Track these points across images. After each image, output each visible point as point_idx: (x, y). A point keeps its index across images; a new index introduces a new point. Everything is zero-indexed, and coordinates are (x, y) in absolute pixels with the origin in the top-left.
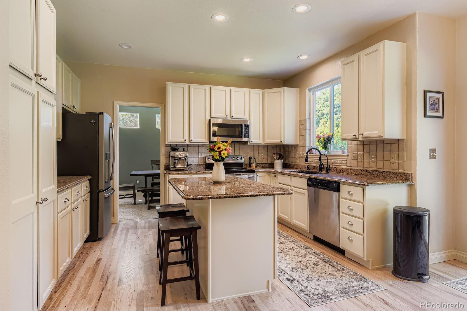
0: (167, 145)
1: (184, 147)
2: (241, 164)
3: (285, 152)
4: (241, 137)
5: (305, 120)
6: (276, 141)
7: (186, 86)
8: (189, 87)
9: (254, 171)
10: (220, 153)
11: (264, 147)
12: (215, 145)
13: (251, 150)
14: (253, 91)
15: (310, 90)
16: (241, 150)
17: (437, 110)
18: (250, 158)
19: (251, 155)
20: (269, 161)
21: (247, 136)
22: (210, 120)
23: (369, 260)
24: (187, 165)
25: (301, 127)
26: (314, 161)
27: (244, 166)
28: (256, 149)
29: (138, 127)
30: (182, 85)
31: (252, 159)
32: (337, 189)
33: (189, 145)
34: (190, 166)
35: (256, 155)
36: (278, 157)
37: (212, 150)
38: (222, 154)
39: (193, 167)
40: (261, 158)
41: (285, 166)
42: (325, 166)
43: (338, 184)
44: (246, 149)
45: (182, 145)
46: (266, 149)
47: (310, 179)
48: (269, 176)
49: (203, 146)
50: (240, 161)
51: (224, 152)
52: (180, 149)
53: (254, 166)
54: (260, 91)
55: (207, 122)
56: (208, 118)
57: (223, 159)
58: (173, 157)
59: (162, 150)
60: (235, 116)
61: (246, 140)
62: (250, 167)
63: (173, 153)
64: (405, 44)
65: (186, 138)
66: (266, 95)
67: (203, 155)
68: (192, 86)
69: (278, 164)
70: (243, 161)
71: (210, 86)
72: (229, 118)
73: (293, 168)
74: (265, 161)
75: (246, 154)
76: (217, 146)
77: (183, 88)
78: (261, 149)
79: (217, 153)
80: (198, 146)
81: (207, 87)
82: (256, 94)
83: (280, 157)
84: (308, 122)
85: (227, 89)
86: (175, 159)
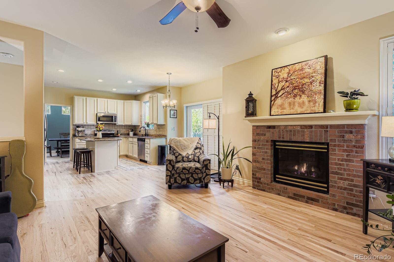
0: (73, 125)
1: (83, 126)
2: (113, 134)
3: (135, 128)
4: (113, 121)
5: (142, 115)
6: (129, 123)
7: (85, 98)
8: (86, 98)
9: (118, 137)
10: (99, 128)
11: (125, 126)
12: (98, 126)
13: (118, 127)
14: (119, 101)
15: (144, 102)
16: (113, 127)
17: (175, 116)
18: (118, 131)
19: (118, 129)
20: (127, 132)
21: (115, 121)
22: (97, 114)
23: (151, 162)
24: (85, 134)
25: (141, 118)
26: (143, 132)
27: (115, 135)
28: (121, 127)
29: (50, 113)
30: (82, 98)
31: (119, 132)
32: (144, 141)
33: (86, 125)
34: (86, 135)
35: (121, 130)
36: (131, 131)
37: (97, 127)
38: (100, 129)
39: (88, 135)
40: (123, 131)
41: (135, 134)
42: (147, 134)
43: (145, 139)
44: (116, 127)
45: (82, 125)
46: (126, 127)
47: (138, 139)
48: (126, 138)
49: (93, 125)
50: (112, 132)
51: (101, 128)
52: (81, 127)
53: (119, 134)
54: (122, 101)
55: (95, 115)
56: (96, 113)
57: (101, 131)
58: (78, 130)
59: (71, 127)
60: (109, 112)
61: (115, 123)
62: (117, 135)
63: (77, 129)
64: (165, 95)
65: (85, 121)
66: (125, 103)
67: (93, 130)
68: (88, 98)
69: (131, 134)
70: (114, 132)
71: (97, 98)
72: (107, 113)
73: (138, 135)
74: (125, 133)
75: (116, 129)
76: (99, 126)
77: (83, 99)
78: (123, 127)
79: (99, 129)
80: (91, 125)
81: (96, 99)
82: (120, 102)
83: (132, 131)
84: (143, 116)
85: (106, 100)
86: (78, 131)
